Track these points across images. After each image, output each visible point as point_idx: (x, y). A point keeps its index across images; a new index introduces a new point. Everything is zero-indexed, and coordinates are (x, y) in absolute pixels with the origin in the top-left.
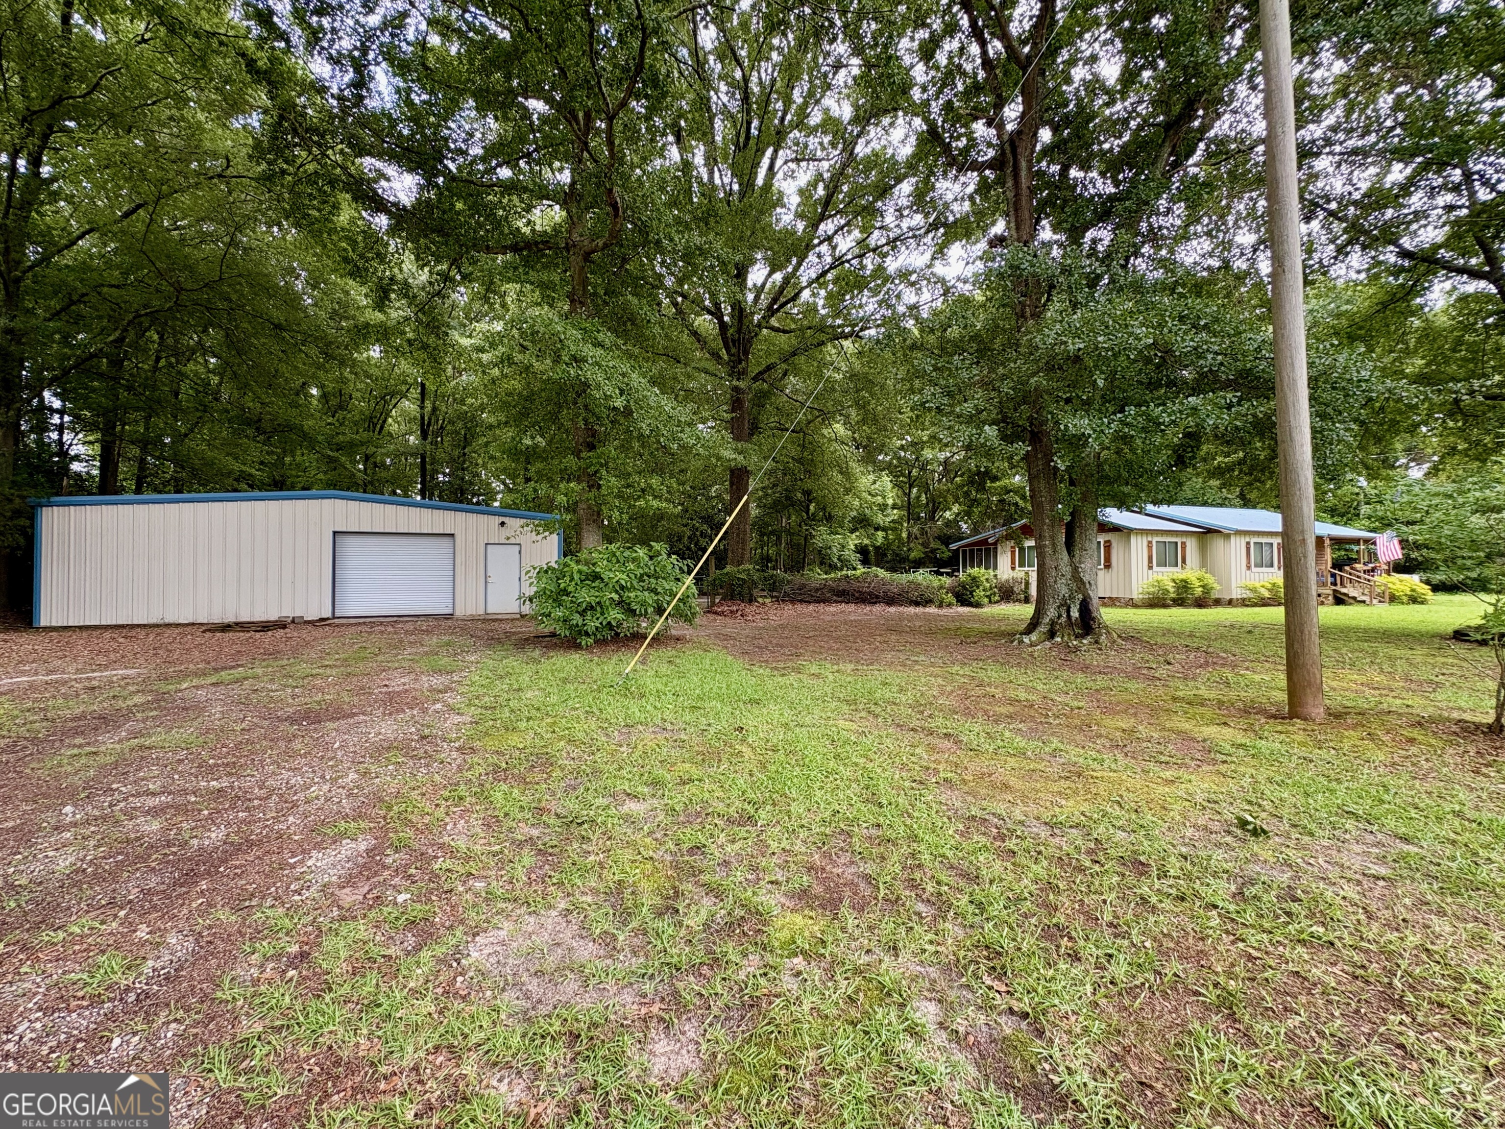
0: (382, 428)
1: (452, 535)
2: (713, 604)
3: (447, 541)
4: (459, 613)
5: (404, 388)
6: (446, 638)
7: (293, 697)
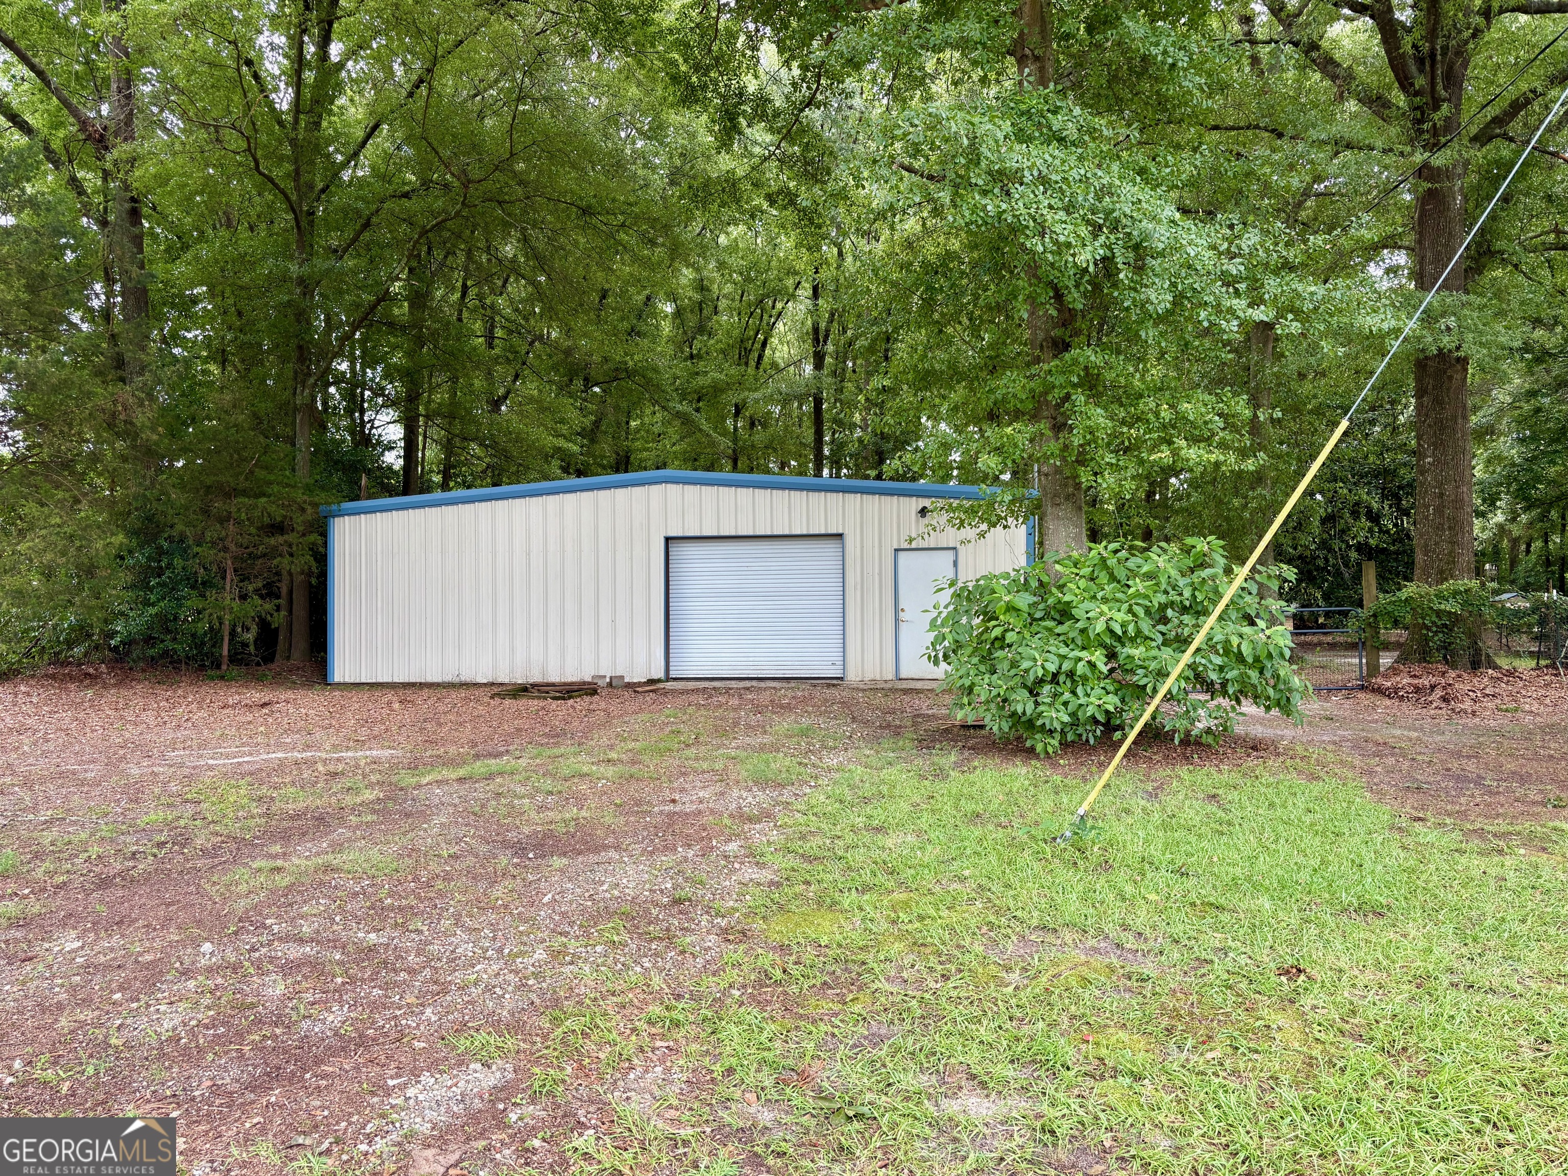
0: (760, 357)
1: (839, 536)
2: (1373, 669)
3: (831, 548)
4: (853, 676)
5: (790, 282)
6: (805, 722)
7: (541, 808)
